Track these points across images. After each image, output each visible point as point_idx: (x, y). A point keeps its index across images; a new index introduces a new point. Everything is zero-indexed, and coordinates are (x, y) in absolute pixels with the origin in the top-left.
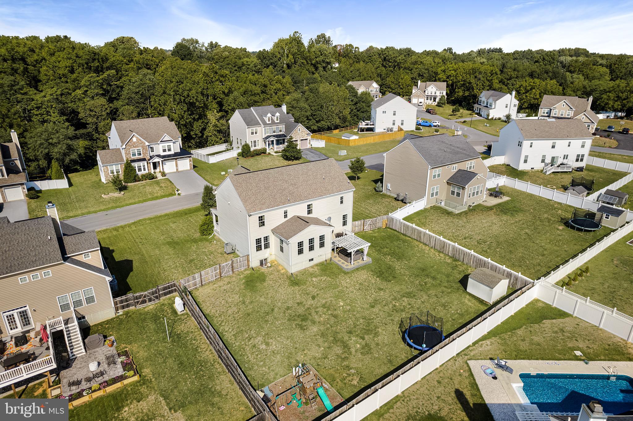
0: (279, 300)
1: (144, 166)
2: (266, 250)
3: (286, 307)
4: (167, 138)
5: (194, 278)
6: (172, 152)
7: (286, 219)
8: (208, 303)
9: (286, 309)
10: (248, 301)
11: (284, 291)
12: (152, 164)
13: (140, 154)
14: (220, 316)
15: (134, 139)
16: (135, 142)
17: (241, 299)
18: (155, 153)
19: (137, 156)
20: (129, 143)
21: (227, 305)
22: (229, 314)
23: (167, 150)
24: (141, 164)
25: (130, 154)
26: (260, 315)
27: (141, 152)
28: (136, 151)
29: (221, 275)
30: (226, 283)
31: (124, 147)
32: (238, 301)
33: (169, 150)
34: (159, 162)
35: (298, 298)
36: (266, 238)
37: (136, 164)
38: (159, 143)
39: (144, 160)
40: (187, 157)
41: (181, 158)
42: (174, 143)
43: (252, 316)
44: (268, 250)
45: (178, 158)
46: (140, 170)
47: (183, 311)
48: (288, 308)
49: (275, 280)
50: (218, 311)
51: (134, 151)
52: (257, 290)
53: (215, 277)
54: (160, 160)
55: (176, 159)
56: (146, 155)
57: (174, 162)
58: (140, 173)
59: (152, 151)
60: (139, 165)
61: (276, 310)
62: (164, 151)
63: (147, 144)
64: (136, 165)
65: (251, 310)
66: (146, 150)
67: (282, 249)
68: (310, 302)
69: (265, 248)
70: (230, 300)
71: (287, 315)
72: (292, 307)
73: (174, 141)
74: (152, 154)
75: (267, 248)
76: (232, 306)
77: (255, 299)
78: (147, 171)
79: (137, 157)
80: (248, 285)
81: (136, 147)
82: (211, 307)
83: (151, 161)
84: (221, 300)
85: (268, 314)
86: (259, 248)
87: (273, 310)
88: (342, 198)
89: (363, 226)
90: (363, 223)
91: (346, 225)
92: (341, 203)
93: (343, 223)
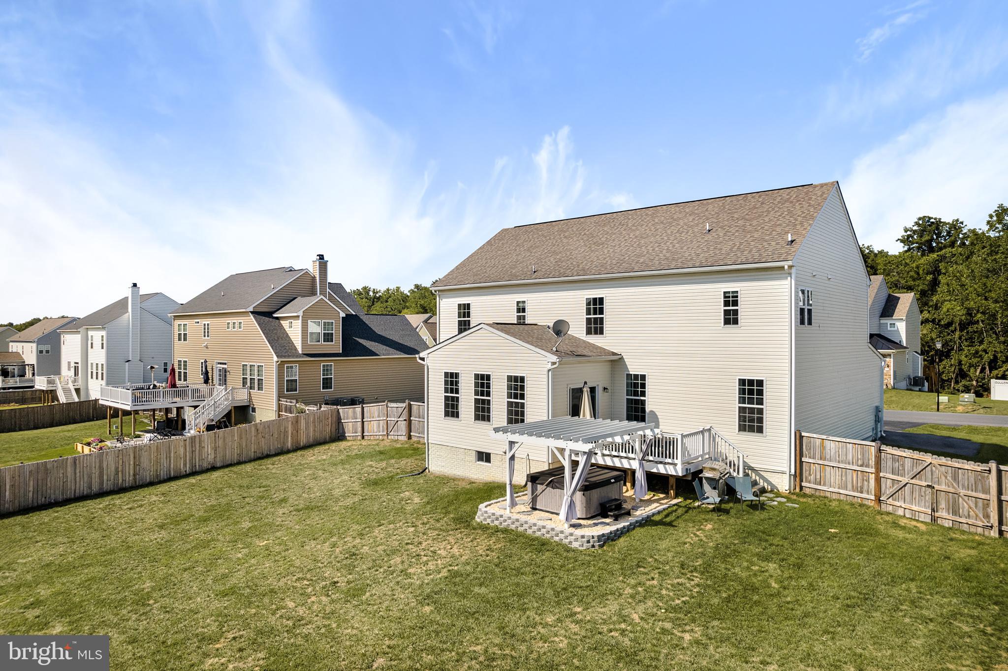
29: (387, 429)
88: (731, 300)
89: (878, 480)
90: (872, 462)
91: (760, 430)
92: (727, 322)
93: (742, 419)
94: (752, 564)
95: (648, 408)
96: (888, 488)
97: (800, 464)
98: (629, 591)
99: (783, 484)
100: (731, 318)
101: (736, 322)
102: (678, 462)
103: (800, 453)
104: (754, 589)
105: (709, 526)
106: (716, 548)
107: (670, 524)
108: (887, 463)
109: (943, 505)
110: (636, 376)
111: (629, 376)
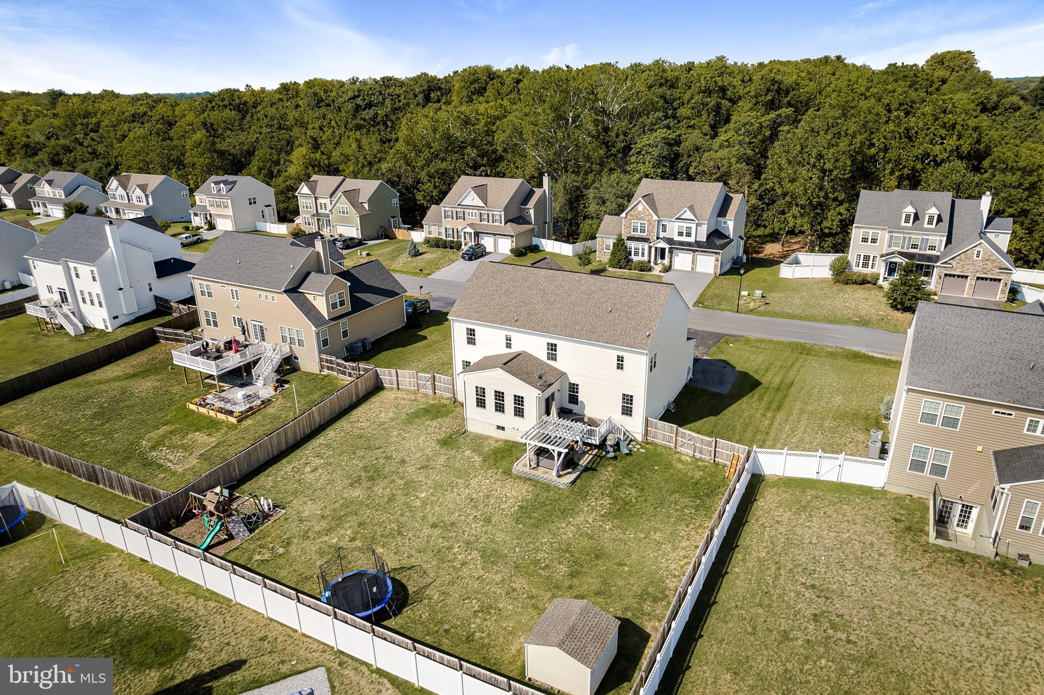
0: (400, 445)
1: (643, 249)
4: (688, 215)
5: (390, 374)
6: (692, 239)
7: (509, 350)
13: (643, 231)
15: (640, 208)
16: (640, 211)
18: (667, 235)
19: (638, 233)
20: (632, 212)
23: (685, 234)
24: (640, 245)
25: (631, 227)
27: (646, 229)
28: (639, 225)
31: (624, 215)
33: (689, 235)
35: (414, 457)
38: (673, 220)
39: (647, 240)
40: (713, 252)
41: (702, 251)
42: (699, 225)
45: (697, 251)
46: (636, 254)
48: (388, 457)
51: (636, 225)
52: (411, 423)
54: (666, 246)
55: (694, 251)
56: (652, 234)
57: (692, 256)
58: (635, 259)
59: (664, 230)
60: (637, 247)
62: (680, 234)
63: (655, 218)
66: (653, 227)
68: (412, 468)
72: (392, 459)
73: (697, 222)
74: (663, 235)
77: (393, 428)
78: (645, 258)
80: (417, 412)
81: (641, 220)
83: (652, 244)
88: (620, 359)
89: (676, 440)
90: (675, 432)
91: (631, 415)
92: (618, 368)
93: (623, 410)
94: (626, 490)
95: (579, 400)
96: (679, 444)
97: (646, 430)
98: (586, 509)
99: (639, 438)
100: (620, 367)
101: (622, 368)
102: (597, 439)
103: (647, 426)
104: (627, 504)
105: (610, 469)
106: (614, 483)
107: (595, 470)
108: (679, 434)
109: (697, 451)
110: (574, 384)
111: (570, 383)
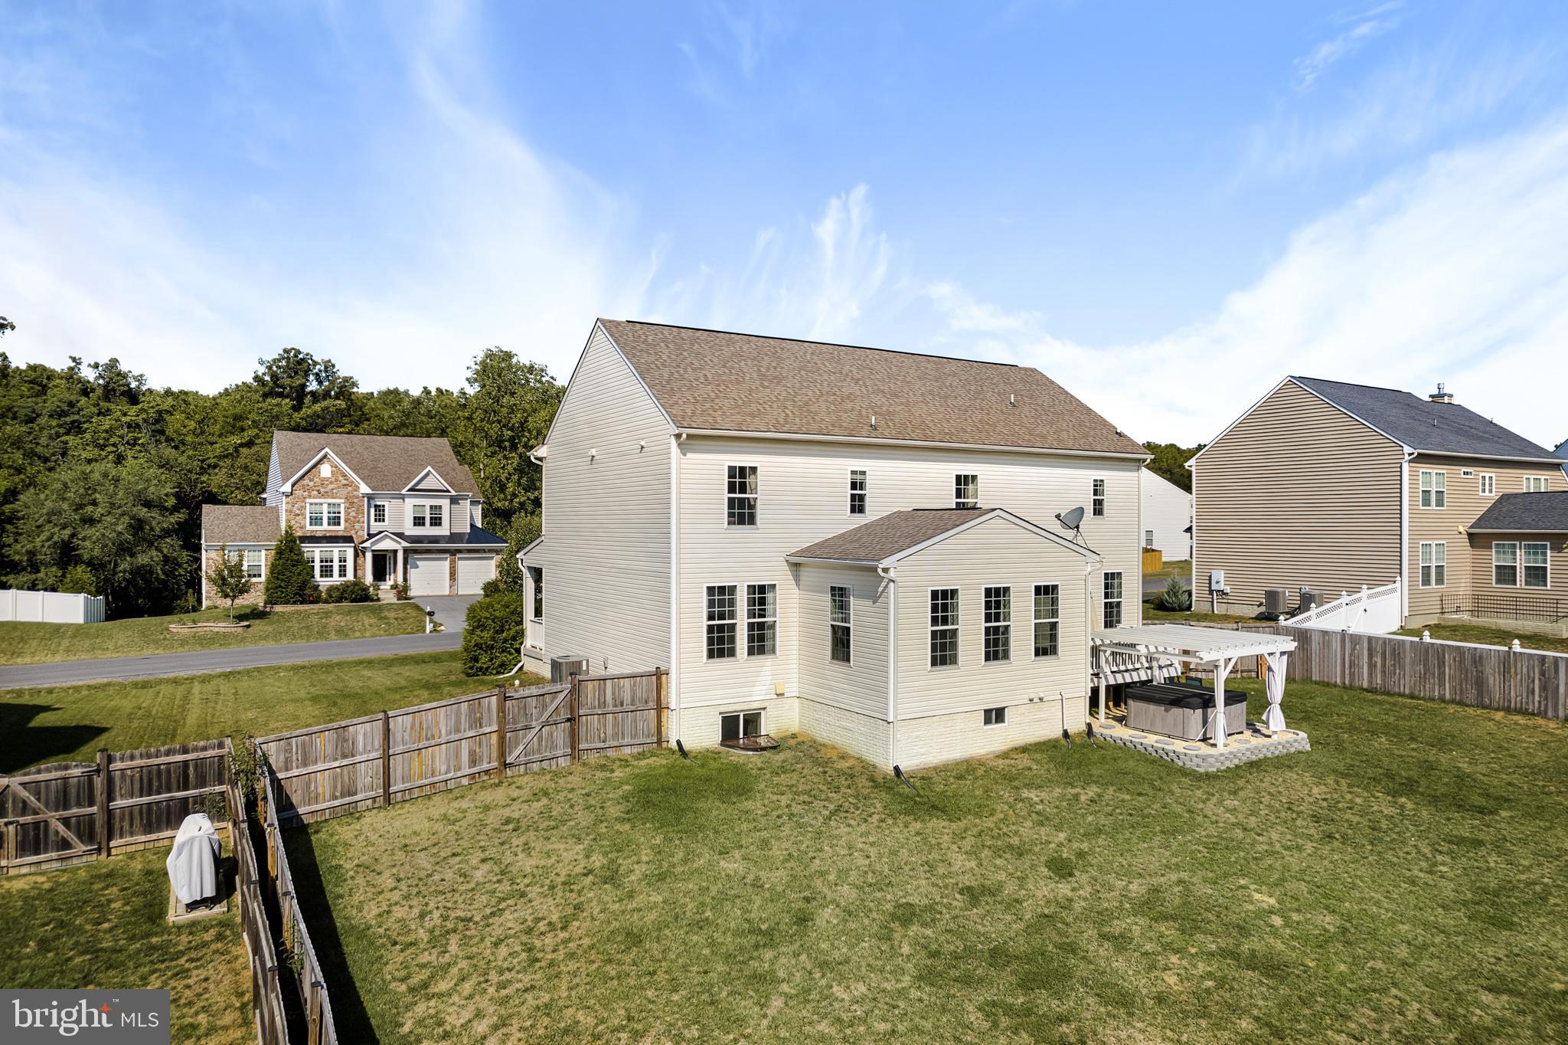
0: (843, 873)
1: (343, 560)
2: (758, 660)
3: (889, 907)
4: (434, 481)
5: (344, 747)
6: (443, 530)
7: (859, 520)
8: (387, 874)
9: (894, 917)
10: (639, 870)
11: (866, 834)
12: (369, 556)
13: (335, 521)
14: (438, 940)
15: (325, 470)
16: (327, 479)
17: (597, 861)
18: (387, 525)
19: (325, 526)
20: (306, 481)
21: (505, 887)
22: (498, 932)
23: (428, 521)
24: (335, 551)
25: (304, 515)
26: (712, 944)
27: (342, 516)
28: (325, 508)
29: (502, 754)
30: (526, 793)
31: (287, 488)
32: (579, 870)
33: (436, 521)
34: (395, 552)
35: (963, 866)
36: (760, 595)
37: (317, 551)
38: (404, 492)
39: (348, 539)
40: (491, 551)
41: (470, 551)
42: (454, 501)
43: (656, 949)
44: (764, 662)
45: (460, 551)
46: (327, 571)
47: (204, 902)
48: (906, 915)
49: (808, 793)
50: (436, 914)
51: (317, 508)
52: (701, 828)
53: (473, 762)
54: (399, 546)
55: (453, 552)
56: (357, 526)
57: (447, 563)
58: (324, 583)
59: (380, 518)
60: (327, 556)
61: (826, 917)
62: (419, 521)
63: (364, 489)
64: (315, 553)
65: (651, 916)
66: (359, 511)
67: (841, 644)
68: (1044, 889)
69: (751, 652)
70: (527, 864)
71: (906, 949)
72: (931, 908)
73: (453, 493)
74: (376, 526)
75: (761, 651)
76: (533, 892)
77: (685, 861)
78: (350, 576)
79: (325, 528)
80: (648, 804)
81: (329, 497)
82: (396, 896)
83: (367, 544)
84: (474, 862)
85: (769, 937)
86: (720, 644)
87: (803, 920)
92: (1095, 512)
100: (1097, 508)
101: (1101, 512)
